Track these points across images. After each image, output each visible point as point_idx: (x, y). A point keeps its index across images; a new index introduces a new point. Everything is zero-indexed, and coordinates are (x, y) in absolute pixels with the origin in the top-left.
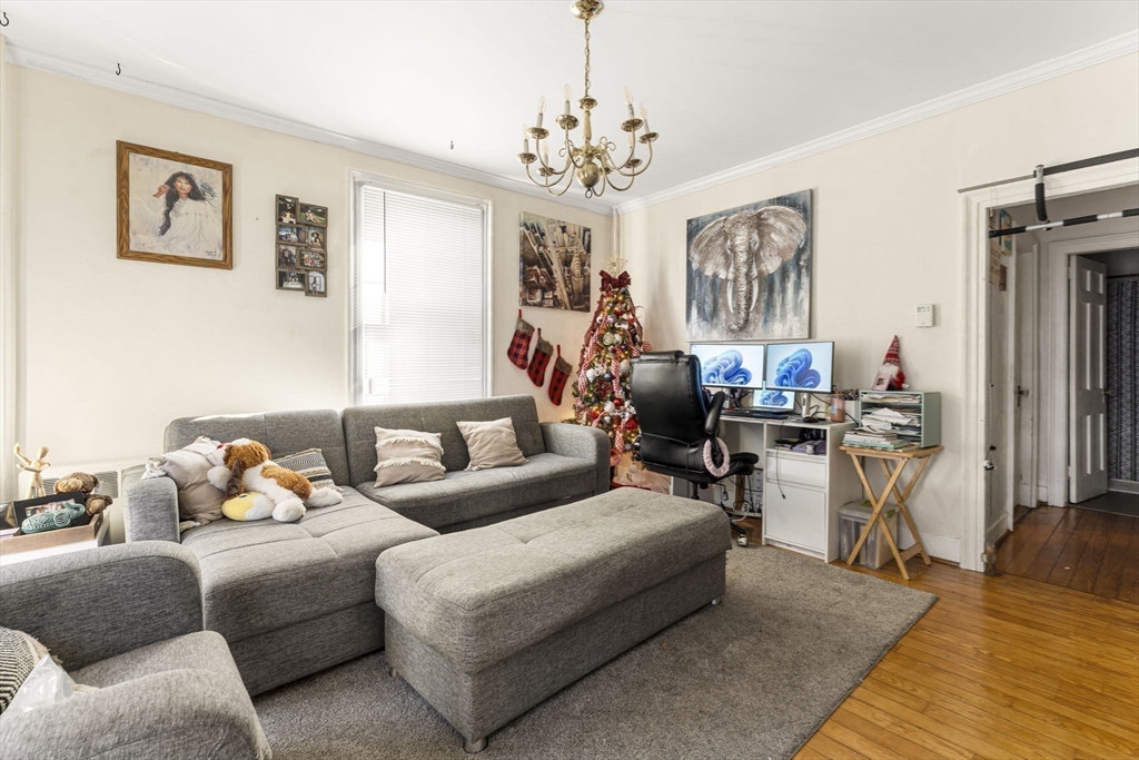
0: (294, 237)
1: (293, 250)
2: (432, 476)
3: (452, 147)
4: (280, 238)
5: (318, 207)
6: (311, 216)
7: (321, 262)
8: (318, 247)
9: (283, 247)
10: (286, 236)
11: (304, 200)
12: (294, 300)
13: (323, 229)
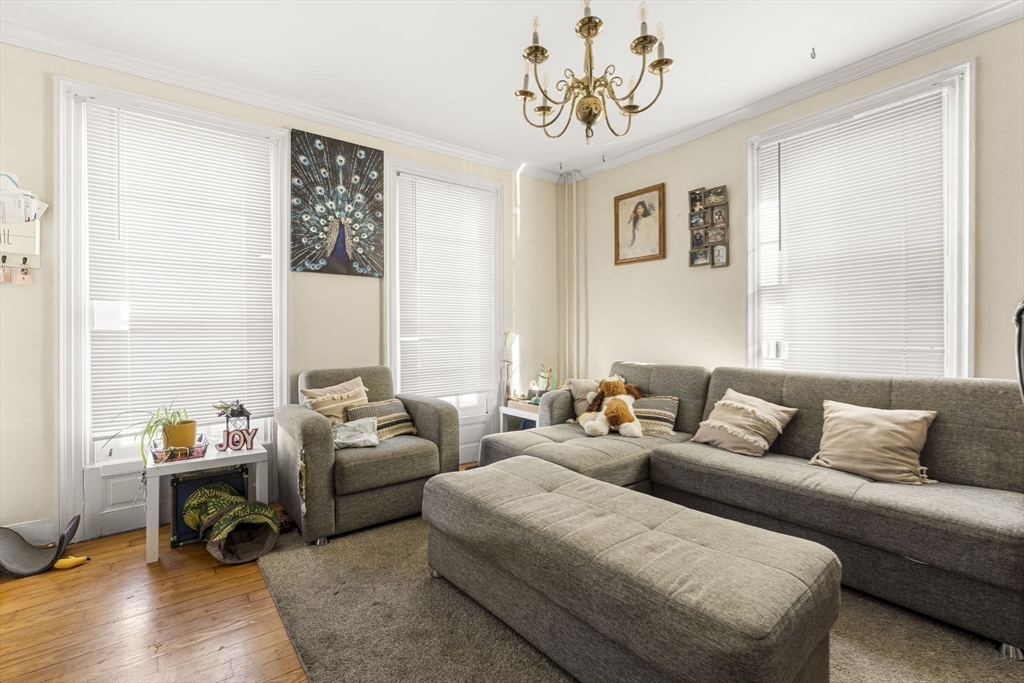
0: (701, 221)
1: (702, 232)
2: (741, 448)
3: (813, 56)
4: (691, 225)
5: (717, 188)
6: (713, 199)
7: (723, 236)
8: (721, 223)
9: (695, 232)
10: (696, 223)
11: (708, 187)
12: (705, 274)
13: (726, 205)
